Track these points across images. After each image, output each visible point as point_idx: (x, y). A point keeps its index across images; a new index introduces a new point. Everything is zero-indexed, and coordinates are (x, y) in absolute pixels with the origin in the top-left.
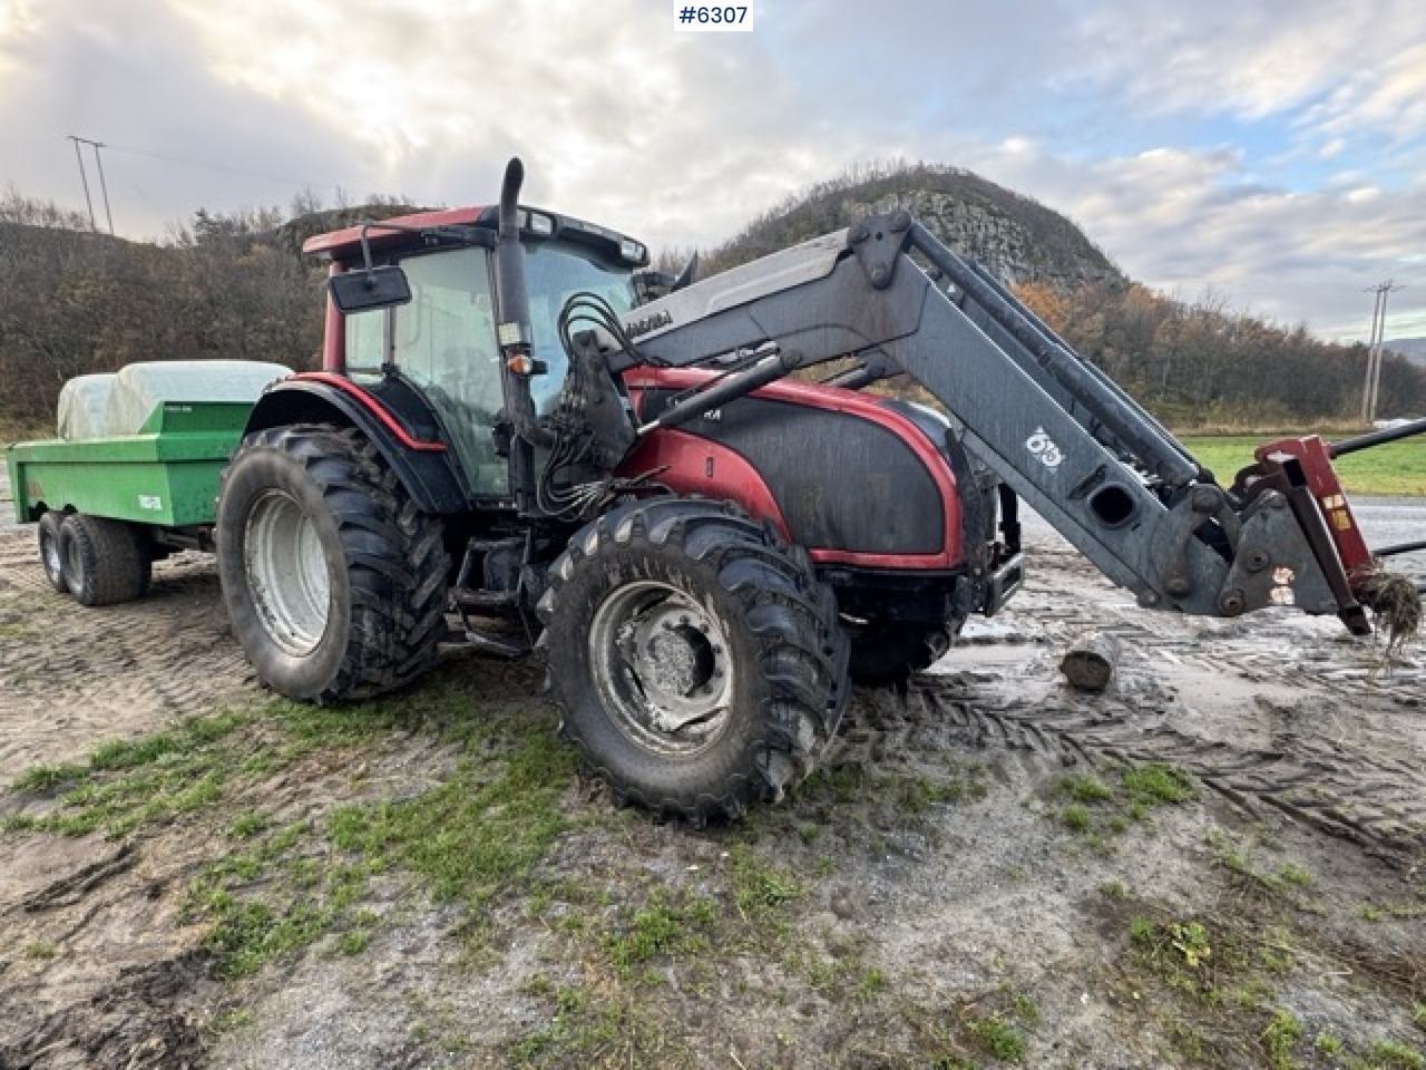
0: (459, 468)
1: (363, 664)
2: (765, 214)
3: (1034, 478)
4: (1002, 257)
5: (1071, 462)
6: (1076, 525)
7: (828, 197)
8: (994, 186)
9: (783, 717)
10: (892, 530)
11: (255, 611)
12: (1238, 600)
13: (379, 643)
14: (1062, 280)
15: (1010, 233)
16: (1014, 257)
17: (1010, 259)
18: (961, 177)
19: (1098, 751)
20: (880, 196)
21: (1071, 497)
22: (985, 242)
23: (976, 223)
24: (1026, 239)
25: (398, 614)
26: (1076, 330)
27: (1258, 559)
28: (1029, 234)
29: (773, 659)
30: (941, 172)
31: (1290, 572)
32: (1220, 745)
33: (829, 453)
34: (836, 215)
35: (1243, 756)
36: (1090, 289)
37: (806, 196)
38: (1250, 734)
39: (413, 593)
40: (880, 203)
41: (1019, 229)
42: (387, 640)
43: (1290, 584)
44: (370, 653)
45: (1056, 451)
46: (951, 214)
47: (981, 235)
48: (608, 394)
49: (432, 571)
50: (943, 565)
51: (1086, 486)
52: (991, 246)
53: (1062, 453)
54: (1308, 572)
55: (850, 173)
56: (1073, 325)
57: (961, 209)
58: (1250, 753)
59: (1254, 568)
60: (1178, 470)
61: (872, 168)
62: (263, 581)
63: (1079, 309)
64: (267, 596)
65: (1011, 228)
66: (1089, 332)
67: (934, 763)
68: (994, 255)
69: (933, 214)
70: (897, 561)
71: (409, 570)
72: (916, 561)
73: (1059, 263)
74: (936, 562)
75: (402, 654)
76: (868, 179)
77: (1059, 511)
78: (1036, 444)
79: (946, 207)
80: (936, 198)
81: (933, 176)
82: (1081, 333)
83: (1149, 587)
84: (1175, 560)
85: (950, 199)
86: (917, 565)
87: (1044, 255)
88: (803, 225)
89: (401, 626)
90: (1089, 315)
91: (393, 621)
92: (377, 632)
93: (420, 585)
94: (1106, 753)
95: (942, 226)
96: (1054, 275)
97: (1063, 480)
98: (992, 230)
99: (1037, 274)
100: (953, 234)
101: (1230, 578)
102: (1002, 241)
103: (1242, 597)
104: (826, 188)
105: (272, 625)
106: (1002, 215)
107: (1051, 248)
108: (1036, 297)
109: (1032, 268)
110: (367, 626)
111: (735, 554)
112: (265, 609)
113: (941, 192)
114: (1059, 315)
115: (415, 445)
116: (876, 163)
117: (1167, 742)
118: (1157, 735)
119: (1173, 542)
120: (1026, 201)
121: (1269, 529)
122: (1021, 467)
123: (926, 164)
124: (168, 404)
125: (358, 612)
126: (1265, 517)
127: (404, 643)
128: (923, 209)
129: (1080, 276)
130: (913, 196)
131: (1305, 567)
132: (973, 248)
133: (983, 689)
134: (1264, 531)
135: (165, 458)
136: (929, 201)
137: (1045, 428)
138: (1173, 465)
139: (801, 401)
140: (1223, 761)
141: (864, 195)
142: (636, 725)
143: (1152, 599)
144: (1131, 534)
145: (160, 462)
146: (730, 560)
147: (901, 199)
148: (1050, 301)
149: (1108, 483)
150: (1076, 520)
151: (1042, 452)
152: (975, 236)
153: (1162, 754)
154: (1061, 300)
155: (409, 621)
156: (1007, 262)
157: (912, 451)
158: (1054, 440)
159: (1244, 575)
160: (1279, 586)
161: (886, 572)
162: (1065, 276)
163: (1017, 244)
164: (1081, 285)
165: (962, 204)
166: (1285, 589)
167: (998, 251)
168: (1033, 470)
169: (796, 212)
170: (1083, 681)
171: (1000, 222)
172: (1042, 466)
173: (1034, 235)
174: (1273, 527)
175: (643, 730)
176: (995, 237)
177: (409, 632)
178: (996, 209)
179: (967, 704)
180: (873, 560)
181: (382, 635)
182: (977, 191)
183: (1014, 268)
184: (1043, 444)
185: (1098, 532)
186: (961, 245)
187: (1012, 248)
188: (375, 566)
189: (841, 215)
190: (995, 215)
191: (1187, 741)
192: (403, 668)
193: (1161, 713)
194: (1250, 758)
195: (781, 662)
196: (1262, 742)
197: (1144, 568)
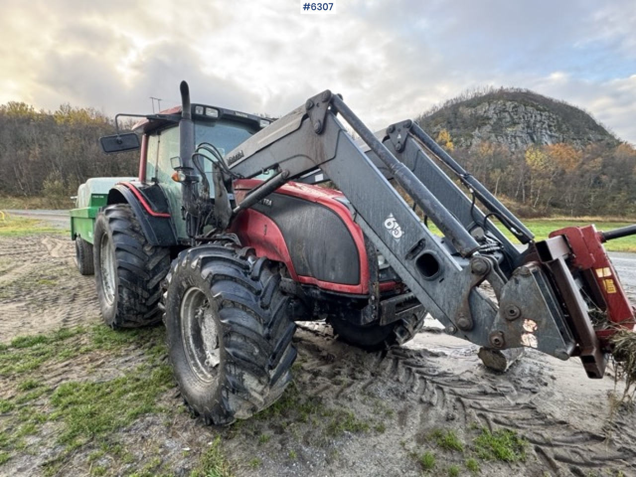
0: (174, 225)
1: (125, 312)
2: (422, 114)
3: (388, 245)
4: (544, 131)
5: (407, 235)
6: (410, 276)
7: (453, 106)
8: (541, 96)
9: (233, 372)
10: (333, 269)
11: (102, 283)
12: (500, 339)
13: (130, 303)
14: (578, 141)
15: (549, 119)
16: (550, 131)
17: (549, 133)
18: (524, 93)
19: (474, 413)
20: (479, 104)
21: (406, 258)
22: (535, 124)
23: (530, 115)
24: (558, 122)
25: (140, 291)
26: (585, 166)
27: (512, 312)
28: (560, 119)
29: (229, 339)
30: (513, 91)
31: (534, 324)
32: (562, 423)
33: (309, 225)
34: (456, 114)
35: (575, 434)
36: (594, 145)
37: (442, 106)
38: (590, 417)
39: (148, 282)
40: (479, 107)
41: (554, 117)
42: (135, 303)
43: (534, 333)
44: (128, 307)
45: (399, 229)
46: (516, 111)
47: (532, 121)
48: (223, 192)
49: (159, 272)
50: (360, 292)
51: (414, 251)
52: (538, 126)
53: (402, 230)
54: (546, 325)
55: (464, 94)
56: (583, 164)
57: (522, 109)
58: (581, 432)
59: (511, 318)
60: (464, 244)
61: (476, 91)
62: (108, 270)
63: (588, 156)
64: (108, 277)
65: (550, 116)
66: (593, 167)
67: (368, 405)
68: (539, 130)
69: (506, 111)
70: (336, 287)
71: (146, 271)
72: (345, 288)
73: (577, 133)
74: (356, 290)
75: (144, 310)
76: (473, 96)
77: (402, 266)
78: (389, 224)
79: (513, 108)
80: (508, 103)
81: (508, 94)
82: (588, 168)
83: (451, 321)
84: (462, 305)
85: (516, 103)
86: (346, 291)
87: (568, 129)
88: (439, 119)
89: (142, 296)
90: (593, 159)
91: (138, 294)
92: (130, 298)
93: (152, 278)
94: (480, 415)
95: (511, 117)
96: (574, 139)
97: (403, 247)
98: (539, 118)
99: (564, 139)
100: (517, 121)
101: (496, 322)
102: (544, 123)
103: (503, 336)
104: (452, 102)
105: (107, 290)
106: (545, 110)
107: (573, 126)
108: (562, 150)
109: (561, 136)
110: (125, 296)
111: (219, 278)
112: (106, 283)
113: (511, 101)
114: (575, 159)
115: (153, 214)
116: (478, 89)
117: (527, 414)
118: (522, 408)
119: (461, 293)
120: (559, 103)
121: (519, 291)
122: (383, 237)
123: (505, 88)
124: (93, 195)
125: (121, 288)
126: (517, 282)
127: (144, 304)
128: (501, 109)
129: (589, 139)
130: (496, 103)
131: (544, 321)
132: (528, 127)
133: (430, 361)
134: (516, 292)
135: (91, 217)
136: (504, 105)
137: (393, 214)
138: (461, 241)
139: (301, 197)
140: (559, 435)
141: (470, 104)
142: (198, 361)
143: (452, 329)
144: (439, 284)
145: (89, 218)
146: (217, 281)
147: (489, 105)
148: (570, 152)
149: (427, 251)
150: (410, 272)
151: (392, 229)
152: (529, 121)
153: (517, 423)
154: (577, 151)
155: (146, 295)
156: (547, 133)
157: (346, 226)
158: (398, 221)
159: (503, 321)
160: (527, 332)
161: (332, 293)
162: (580, 139)
163: (553, 124)
164: (590, 144)
165: (522, 106)
166: (531, 335)
167: (541, 128)
168: (388, 240)
169: (438, 112)
170: (491, 365)
171: (543, 114)
172: (392, 238)
173: (563, 119)
174: (522, 289)
175: (200, 364)
176: (540, 121)
177: (147, 300)
178: (541, 108)
179: (414, 369)
180: (326, 285)
181: (132, 300)
182: (531, 99)
183: (551, 136)
184: (392, 223)
185: (421, 282)
186: (521, 126)
187: (550, 126)
188: (129, 268)
189: (459, 114)
190: (541, 110)
191: (542, 417)
192: (146, 316)
193: (534, 393)
194: (581, 436)
195: (232, 341)
196: (595, 426)
197: (446, 307)
